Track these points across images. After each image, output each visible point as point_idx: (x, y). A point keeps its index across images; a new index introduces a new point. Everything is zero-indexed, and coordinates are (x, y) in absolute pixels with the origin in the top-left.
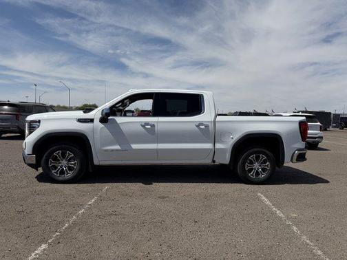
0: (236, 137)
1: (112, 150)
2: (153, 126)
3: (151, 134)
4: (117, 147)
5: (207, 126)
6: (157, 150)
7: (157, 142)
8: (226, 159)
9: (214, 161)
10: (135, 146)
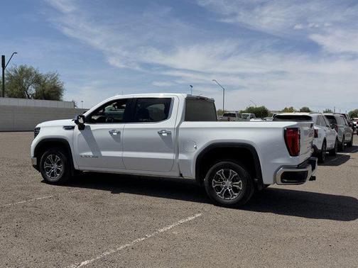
0: (201, 146)
1: (86, 156)
2: (119, 133)
3: (117, 141)
4: (90, 154)
5: (169, 134)
6: (122, 159)
7: (123, 150)
8: (190, 174)
9: (181, 175)
10: (104, 153)
